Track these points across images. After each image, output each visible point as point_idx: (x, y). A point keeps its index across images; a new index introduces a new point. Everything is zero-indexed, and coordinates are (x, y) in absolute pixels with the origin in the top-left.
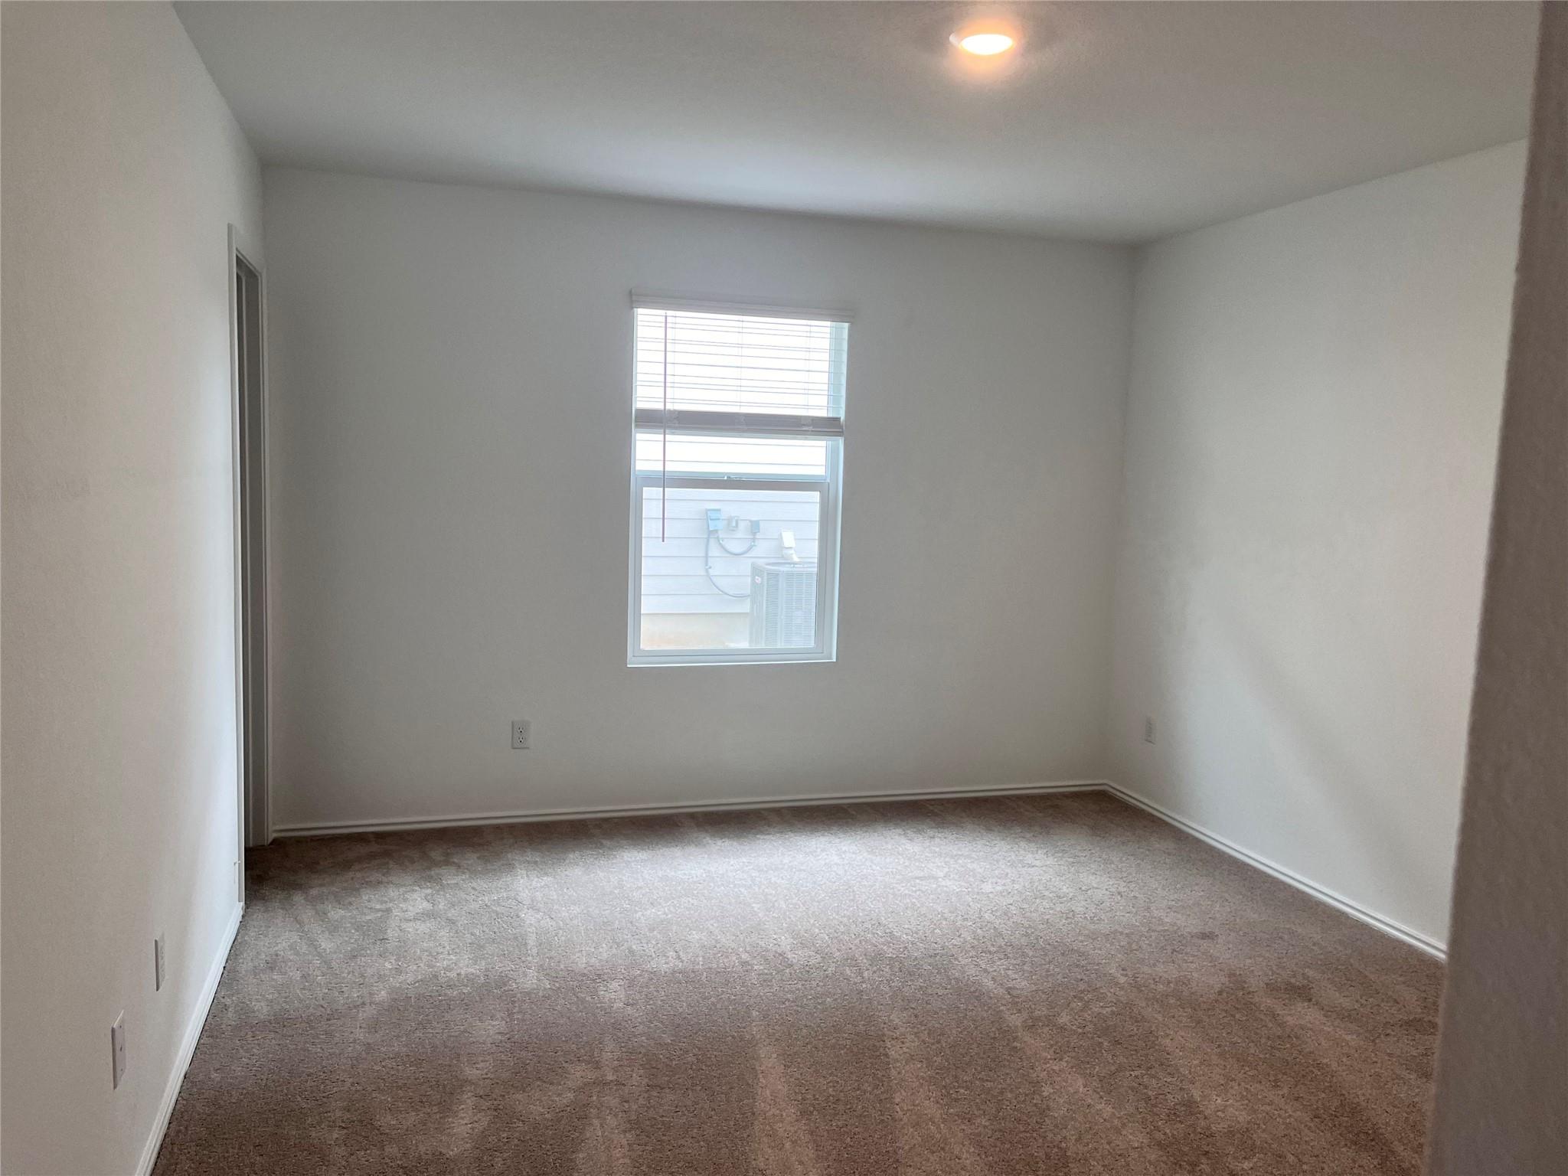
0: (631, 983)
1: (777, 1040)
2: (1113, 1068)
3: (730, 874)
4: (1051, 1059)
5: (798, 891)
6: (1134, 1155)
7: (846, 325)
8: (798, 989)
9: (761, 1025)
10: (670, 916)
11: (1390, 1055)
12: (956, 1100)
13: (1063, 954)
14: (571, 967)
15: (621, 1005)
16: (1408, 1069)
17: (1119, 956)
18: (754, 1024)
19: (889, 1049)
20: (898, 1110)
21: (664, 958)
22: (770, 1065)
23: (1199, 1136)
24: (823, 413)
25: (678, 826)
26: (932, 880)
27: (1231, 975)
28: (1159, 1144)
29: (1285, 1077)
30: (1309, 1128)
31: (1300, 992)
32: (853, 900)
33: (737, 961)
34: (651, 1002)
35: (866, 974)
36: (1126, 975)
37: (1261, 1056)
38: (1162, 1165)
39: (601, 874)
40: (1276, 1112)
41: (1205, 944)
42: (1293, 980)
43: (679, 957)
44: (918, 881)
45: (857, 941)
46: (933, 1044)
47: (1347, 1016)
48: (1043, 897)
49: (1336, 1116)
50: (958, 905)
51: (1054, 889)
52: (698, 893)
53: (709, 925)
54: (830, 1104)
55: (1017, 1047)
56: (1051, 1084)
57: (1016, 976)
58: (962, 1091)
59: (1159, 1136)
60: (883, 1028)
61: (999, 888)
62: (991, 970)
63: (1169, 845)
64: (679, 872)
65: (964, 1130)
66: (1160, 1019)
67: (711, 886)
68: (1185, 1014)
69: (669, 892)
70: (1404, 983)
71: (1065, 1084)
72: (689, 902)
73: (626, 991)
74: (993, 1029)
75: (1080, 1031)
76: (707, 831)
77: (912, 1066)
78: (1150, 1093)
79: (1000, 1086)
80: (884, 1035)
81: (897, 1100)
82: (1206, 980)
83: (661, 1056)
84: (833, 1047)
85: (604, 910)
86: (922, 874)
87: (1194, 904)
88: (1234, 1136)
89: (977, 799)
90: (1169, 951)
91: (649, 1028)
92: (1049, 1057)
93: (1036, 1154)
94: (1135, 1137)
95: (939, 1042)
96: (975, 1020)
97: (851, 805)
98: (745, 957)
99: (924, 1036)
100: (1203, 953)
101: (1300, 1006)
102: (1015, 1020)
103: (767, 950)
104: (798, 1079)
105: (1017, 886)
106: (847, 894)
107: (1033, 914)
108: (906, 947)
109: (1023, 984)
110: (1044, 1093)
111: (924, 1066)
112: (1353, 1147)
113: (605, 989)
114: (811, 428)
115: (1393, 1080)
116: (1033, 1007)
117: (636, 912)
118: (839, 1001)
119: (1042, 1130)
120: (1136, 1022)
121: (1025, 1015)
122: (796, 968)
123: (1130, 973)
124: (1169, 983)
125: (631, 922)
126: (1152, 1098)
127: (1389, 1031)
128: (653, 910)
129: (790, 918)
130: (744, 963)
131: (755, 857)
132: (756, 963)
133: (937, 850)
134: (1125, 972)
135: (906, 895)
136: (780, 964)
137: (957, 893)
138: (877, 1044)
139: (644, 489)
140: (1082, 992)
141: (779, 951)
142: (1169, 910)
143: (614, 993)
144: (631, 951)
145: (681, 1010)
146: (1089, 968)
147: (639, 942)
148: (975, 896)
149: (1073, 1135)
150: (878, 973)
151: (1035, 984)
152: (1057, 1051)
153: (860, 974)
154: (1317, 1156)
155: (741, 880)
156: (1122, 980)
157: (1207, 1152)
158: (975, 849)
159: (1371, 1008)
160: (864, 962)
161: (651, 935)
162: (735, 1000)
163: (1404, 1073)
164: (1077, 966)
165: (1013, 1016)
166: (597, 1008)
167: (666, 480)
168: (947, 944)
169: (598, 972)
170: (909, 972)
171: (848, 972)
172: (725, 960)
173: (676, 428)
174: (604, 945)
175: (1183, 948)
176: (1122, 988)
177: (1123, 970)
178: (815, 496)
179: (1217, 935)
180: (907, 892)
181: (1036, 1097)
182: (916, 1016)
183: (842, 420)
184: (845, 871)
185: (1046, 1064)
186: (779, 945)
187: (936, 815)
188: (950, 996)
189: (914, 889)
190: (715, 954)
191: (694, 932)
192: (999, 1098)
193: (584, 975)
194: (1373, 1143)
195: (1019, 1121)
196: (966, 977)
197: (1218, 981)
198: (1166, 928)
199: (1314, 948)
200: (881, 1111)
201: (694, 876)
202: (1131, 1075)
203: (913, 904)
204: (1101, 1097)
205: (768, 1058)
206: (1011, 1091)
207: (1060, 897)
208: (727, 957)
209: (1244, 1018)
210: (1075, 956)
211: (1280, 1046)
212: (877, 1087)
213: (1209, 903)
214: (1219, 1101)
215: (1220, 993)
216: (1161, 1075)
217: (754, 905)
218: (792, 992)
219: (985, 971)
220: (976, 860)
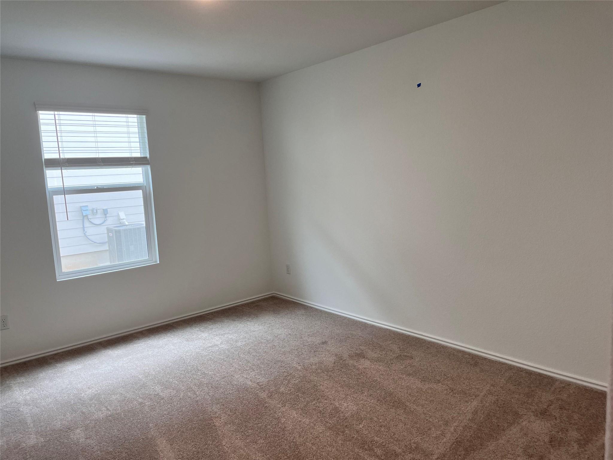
0: (86, 428)
1: (164, 434)
2: (305, 403)
3: (125, 365)
4: (281, 407)
5: (159, 365)
6: (321, 435)
7: (144, 116)
8: (169, 408)
9: (155, 429)
10: (99, 391)
11: (395, 370)
12: (248, 436)
13: (275, 363)
14: (53, 428)
15: (84, 439)
16: (402, 374)
17: (296, 358)
18: (152, 430)
19: (215, 422)
20: (226, 448)
21: (100, 412)
22: (163, 447)
23: (342, 420)
24: (138, 155)
25: (94, 349)
26: (216, 346)
27: (336, 355)
28: (329, 428)
29: (364, 388)
30: (378, 405)
31: (361, 355)
32: (184, 363)
33: (137, 403)
34: (99, 434)
35: (197, 393)
36: (300, 366)
37: (354, 383)
38: (333, 436)
39: (59, 380)
40: (365, 403)
41: (324, 346)
42: (357, 352)
43: (108, 409)
44: (210, 348)
45: (190, 380)
46: (233, 415)
47: (378, 360)
48: (262, 343)
49: (385, 398)
50: (229, 354)
51: (265, 338)
52: (111, 377)
53: (120, 391)
54: (195, 455)
55: (267, 406)
56: (284, 417)
57: (259, 377)
58: (250, 431)
59: (328, 425)
60: (211, 414)
61: (244, 343)
62: (249, 377)
63: (303, 312)
64: (99, 370)
65: (255, 447)
66: (317, 379)
67: (117, 373)
68: (325, 375)
69: (96, 380)
70: (392, 343)
71: (289, 415)
72: (107, 382)
73: (84, 432)
74: (256, 401)
75: (289, 392)
76: (109, 349)
77: (227, 427)
78: (321, 409)
79: (264, 424)
80: (212, 417)
81: (224, 444)
82: (329, 360)
83: (109, 458)
84: (191, 429)
85: (64, 397)
86: (211, 345)
87: (317, 332)
88: (354, 416)
89: (226, 309)
90: (313, 352)
91: (100, 446)
92: (280, 406)
93: (285, 448)
94: (320, 428)
95: (235, 413)
96: (247, 400)
97: (173, 323)
98: (140, 400)
99: (229, 412)
100: (325, 350)
101: (362, 360)
102: (263, 395)
103: (150, 395)
104: (178, 449)
105: (250, 341)
106: (181, 361)
107: (260, 350)
108: (212, 377)
109: (263, 379)
110: (282, 422)
111: (232, 425)
112: (394, 408)
113: (73, 434)
114: (134, 162)
115: (399, 379)
116: (269, 388)
117: (81, 394)
118: (188, 408)
119: (285, 437)
120: (309, 382)
121: (267, 392)
122: (165, 399)
123: (301, 364)
124: (316, 364)
125: (80, 399)
126: (322, 411)
127: (392, 362)
128: (90, 391)
129: (158, 377)
130: (141, 403)
131: (135, 355)
132: (146, 402)
133: (215, 333)
134: (299, 365)
135: (206, 355)
136: (158, 399)
137: (228, 349)
138: (210, 422)
139: (54, 196)
140: (286, 377)
141: (156, 393)
142: (309, 336)
143: (79, 435)
144: (83, 413)
145: (114, 434)
146: (286, 366)
147: (86, 407)
148: (235, 349)
149: (297, 435)
150: (202, 391)
151: (267, 378)
152: (283, 403)
153: (195, 393)
154: (383, 415)
155: (130, 366)
156: (299, 368)
157: (346, 426)
158: (230, 330)
159: (384, 355)
160: (195, 388)
161: (92, 402)
162: (140, 421)
163: (401, 376)
164: (282, 367)
165: (262, 394)
166: (71, 444)
167: (65, 191)
168: (228, 371)
169: (68, 427)
170: (216, 387)
171: (190, 394)
172: (131, 405)
173: (67, 166)
174: (68, 414)
175: (317, 349)
176: (300, 371)
177: (298, 364)
178: (140, 192)
179: (327, 342)
180: (206, 354)
181: (280, 424)
182: (223, 405)
183: (148, 157)
184: (178, 351)
185: (280, 409)
186: (155, 391)
187: (212, 319)
188: (235, 393)
189: (209, 352)
190: (125, 403)
191: (113, 396)
192: (265, 429)
193: (61, 430)
194: (400, 404)
195: (275, 436)
196: (240, 383)
197: (332, 359)
198: (310, 343)
199: (360, 338)
200: (218, 451)
201: (107, 370)
202: (312, 404)
203: (211, 358)
204: (304, 416)
205: (162, 444)
206: (269, 425)
207: (268, 341)
208: (132, 403)
209: (345, 370)
210: (279, 364)
211: (360, 377)
212: (214, 441)
213: (322, 330)
214: (345, 405)
215: (334, 363)
216: (323, 401)
217: (139, 376)
218: (166, 410)
219: (247, 378)
220: (232, 334)
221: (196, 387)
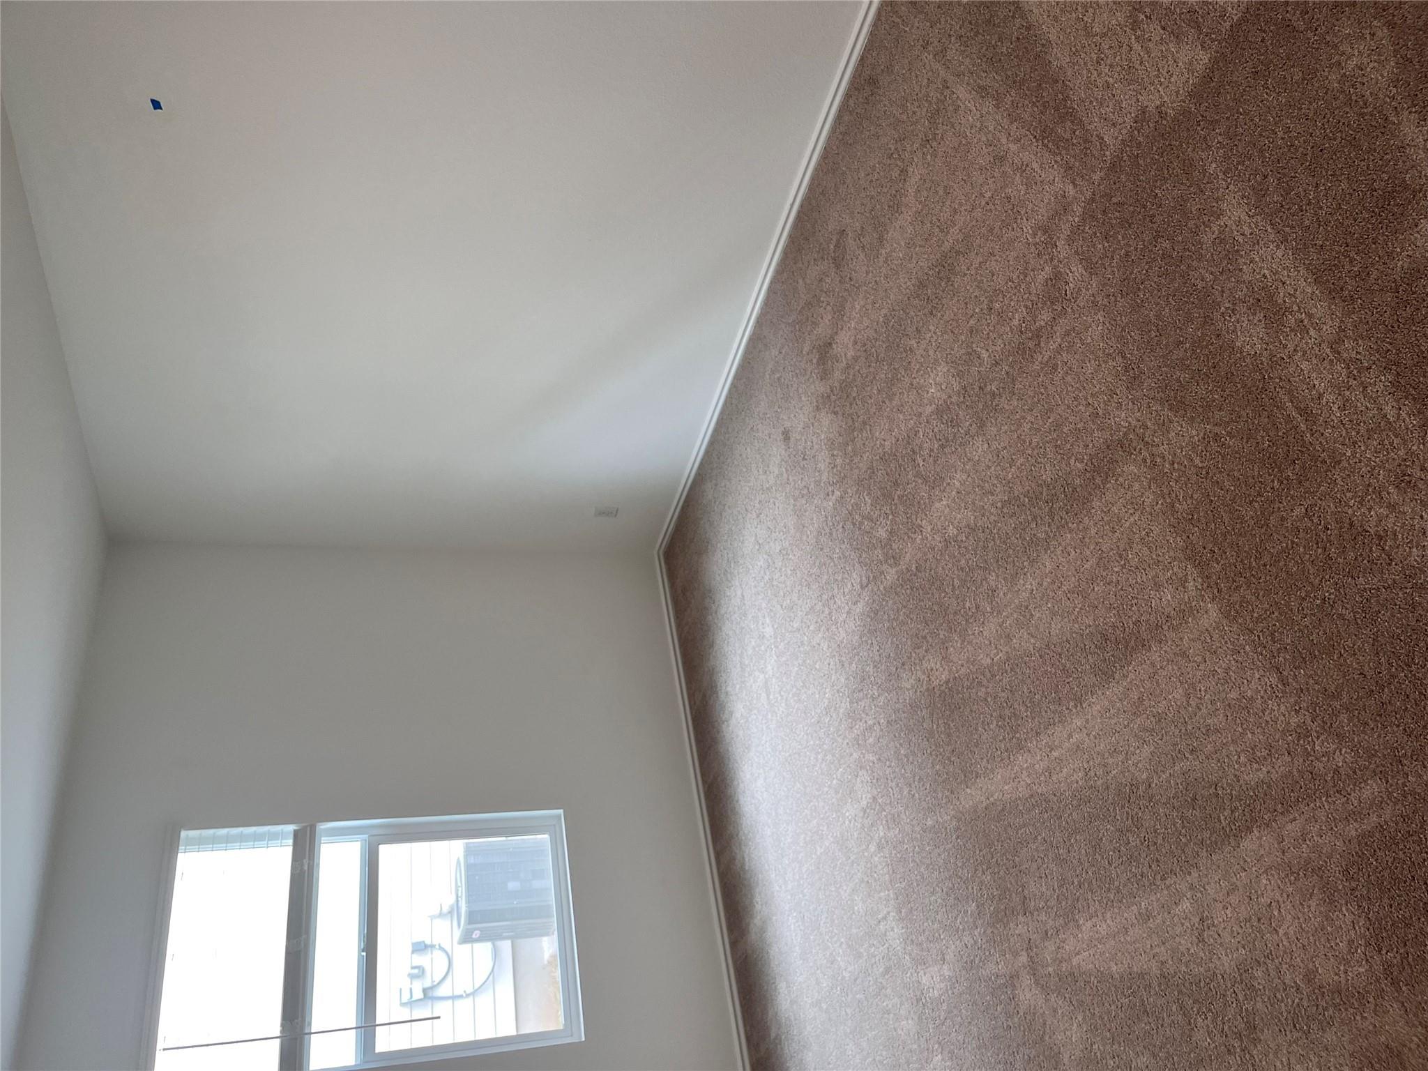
0: (921, 962)
1: (952, 792)
2: (920, 481)
3: (790, 887)
4: (922, 534)
5: (797, 811)
6: (995, 445)
7: (183, 834)
8: (898, 785)
9: (940, 812)
10: (842, 940)
11: (867, 273)
12: (977, 607)
13: (822, 549)
14: (914, 1035)
15: (945, 967)
16: (878, 257)
17: (816, 502)
18: (940, 819)
19: (940, 681)
20: (998, 657)
21: (888, 934)
22: (979, 793)
23: (967, 398)
24: (288, 851)
25: (746, 957)
26: (769, 683)
27: (818, 408)
28: (981, 427)
29: (901, 345)
30: (943, 316)
31: (824, 351)
32: (799, 754)
33: (879, 855)
34: (937, 934)
35: (870, 722)
36: (833, 491)
37: (886, 368)
38: (999, 420)
39: (809, 1028)
40: (934, 344)
41: (794, 436)
42: (815, 361)
43: (885, 918)
44: (771, 697)
45: (840, 740)
46: (927, 642)
47: (839, 311)
48: (771, 580)
49: (928, 299)
50: (789, 653)
51: (762, 572)
52: (814, 916)
53: (846, 895)
54: (1006, 724)
55: (917, 567)
56: (945, 529)
57: (849, 584)
58: (968, 604)
59: (973, 429)
60: (921, 692)
61: (768, 620)
62: (847, 608)
63: (708, 486)
64: (795, 942)
65: (1004, 594)
66: (867, 454)
67: (805, 904)
68: (860, 436)
69: (818, 948)
70: (804, 279)
71: (943, 518)
72: (824, 923)
73: (930, 966)
74: (904, 591)
75: (890, 517)
76: (748, 924)
77: (953, 655)
78: (936, 446)
79: (956, 572)
80: (928, 690)
81: (989, 661)
82: (828, 425)
83: (992, 908)
84: (949, 735)
85: (847, 1014)
86: (764, 695)
87: (760, 453)
88: (961, 371)
89: (684, 663)
90: (805, 462)
91: (964, 930)
92: (920, 537)
93: (1013, 525)
94: (979, 448)
95: (925, 637)
96: (898, 610)
97: (704, 782)
98: (872, 848)
99: (921, 652)
100: (803, 435)
101: (837, 349)
102: (891, 575)
103: (863, 827)
104: (988, 761)
105: (764, 605)
106: (794, 761)
107: (788, 583)
108: (838, 691)
109: (855, 577)
110: (955, 533)
111: (951, 644)
112: (953, 279)
113: (931, 990)
114: (306, 861)
115: (889, 265)
116: (875, 562)
117: (843, 978)
118: (902, 742)
119: (990, 526)
120: (874, 473)
121: (885, 567)
122: (876, 793)
123: (830, 489)
124: (833, 455)
125: (855, 980)
126: (940, 443)
127: (847, 279)
128: (839, 959)
129: (826, 812)
130: (880, 847)
131: (769, 866)
132: (877, 835)
133: (738, 686)
134: (830, 493)
135: (786, 705)
136: (874, 810)
137: (777, 657)
138: (938, 693)
139: (377, 1051)
140: (854, 524)
141: (862, 814)
142: (768, 472)
143: (934, 979)
144: (887, 970)
145: (939, 900)
146: (831, 524)
147: (875, 966)
148: (779, 640)
149: (988, 499)
150: (867, 712)
151: (854, 565)
152: (914, 531)
153: (870, 728)
154: (966, 303)
155: (794, 874)
156: (838, 493)
157: (980, 388)
158: (733, 651)
159: (830, 297)
160: (860, 726)
161: (865, 954)
162: (919, 847)
163: (881, 259)
164: (831, 534)
165: (888, 577)
166: (953, 993)
167: (367, 1023)
168: (828, 654)
169: (915, 1002)
170: (861, 682)
171: (871, 740)
172: (880, 867)
173: (303, 1020)
174: (885, 1004)
175: (800, 452)
176: (846, 492)
177: (828, 495)
178: (385, 850)
179: (785, 428)
180: (783, 705)
181: (959, 539)
182: (903, 664)
183: (295, 828)
184: (771, 769)
185: (927, 538)
186: (856, 816)
187: (704, 696)
188: (878, 639)
189: (779, 698)
190: (875, 881)
191: (856, 908)
192: (967, 570)
193: (920, 1018)
194: (946, 265)
195: (985, 548)
196: (858, 628)
197: (826, 419)
198: (784, 470)
199: (784, 352)
200: (1002, 674)
201: (797, 925)
202: (923, 465)
203: (793, 695)
204: (949, 484)
205: (973, 796)
206: (959, 561)
207: (769, 566)
208: (876, 867)
209: (855, 389)
210: (823, 539)
211: (875, 356)
212: (980, 683)
213: (756, 441)
214: (933, 391)
215: (836, 413)
216: (918, 442)
217: (818, 853)
218: (901, 792)
219: (848, 613)
220: (743, 648)
221: (857, 727)
